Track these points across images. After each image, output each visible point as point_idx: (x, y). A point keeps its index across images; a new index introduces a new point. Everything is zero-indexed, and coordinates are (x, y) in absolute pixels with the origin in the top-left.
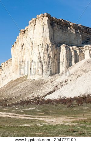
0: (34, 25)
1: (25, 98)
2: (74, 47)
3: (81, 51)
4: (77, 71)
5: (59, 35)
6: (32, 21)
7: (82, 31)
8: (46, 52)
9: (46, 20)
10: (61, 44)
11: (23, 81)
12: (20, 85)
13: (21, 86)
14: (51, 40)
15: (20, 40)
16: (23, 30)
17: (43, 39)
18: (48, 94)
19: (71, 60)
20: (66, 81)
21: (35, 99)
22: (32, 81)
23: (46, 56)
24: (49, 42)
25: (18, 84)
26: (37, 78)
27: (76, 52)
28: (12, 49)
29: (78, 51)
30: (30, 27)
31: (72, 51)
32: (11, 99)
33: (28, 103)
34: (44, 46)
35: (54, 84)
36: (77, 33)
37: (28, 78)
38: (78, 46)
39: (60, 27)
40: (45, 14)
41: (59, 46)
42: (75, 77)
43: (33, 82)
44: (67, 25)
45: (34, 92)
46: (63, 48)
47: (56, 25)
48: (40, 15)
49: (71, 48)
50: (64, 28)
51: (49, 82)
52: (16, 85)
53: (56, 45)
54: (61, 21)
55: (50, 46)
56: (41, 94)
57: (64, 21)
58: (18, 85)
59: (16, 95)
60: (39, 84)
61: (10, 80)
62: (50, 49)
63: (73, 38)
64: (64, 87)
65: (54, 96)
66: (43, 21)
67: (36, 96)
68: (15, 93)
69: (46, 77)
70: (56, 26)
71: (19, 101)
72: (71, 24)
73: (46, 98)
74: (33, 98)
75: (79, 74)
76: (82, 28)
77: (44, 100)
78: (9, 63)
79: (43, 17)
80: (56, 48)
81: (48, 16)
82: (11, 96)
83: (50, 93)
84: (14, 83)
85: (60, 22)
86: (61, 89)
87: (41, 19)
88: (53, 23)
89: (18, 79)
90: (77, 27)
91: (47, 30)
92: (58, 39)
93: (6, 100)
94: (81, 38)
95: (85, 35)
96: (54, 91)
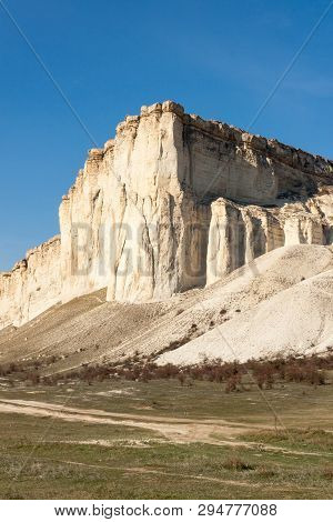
0: (131, 138)
1: (97, 360)
2: (253, 208)
3: (273, 222)
5: (210, 170)
6: (125, 123)
7: (277, 159)
8: (165, 220)
9: (168, 122)
10: (213, 197)
11: (92, 306)
12: (82, 317)
13: (85, 321)
14: (183, 188)
15: (88, 181)
16: (98, 151)
17: (158, 180)
18: (167, 349)
19: (241, 246)
20: (223, 312)
21: (127, 363)
22: (119, 307)
23: (166, 233)
24: (174, 188)
25: (78, 314)
26: (136, 297)
27: (256, 222)
28: (62, 207)
29: (264, 220)
30: (121, 143)
31: (245, 218)
32: (53, 360)
33: (104, 373)
34: (160, 202)
35: (187, 319)
36: (262, 164)
37: (109, 298)
38: (265, 206)
39: (212, 145)
40: (166, 104)
41: (208, 204)
42: (251, 299)
43: (122, 310)
44: (232, 139)
45: (126, 342)
46: (218, 209)
47: (200, 137)
48: (153, 107)
49: (243, 210)
50: (222, 149)
51: (173, 313)
52: (70, 317)
53: (198, 200)
54: (213, 127)
55: (178, 201)
56: (146, 349)
57: (225, 126)
58: (77, 319)
59: (71, 348)
60: (140, 317)
61: (52, 302)
62: (177, 210)
63: (249, 181)
64: (218, 327)
65: (186, 356)
66: (161, 126)
67: (130, 354)
68: (65, 342)
69: (165, 293)
70: (200, 143)
71: (77, 367)
72: (244, 137)
73: (161, 362)
74: (122, 359)
75: (263, 290)
76: (279, 151)
77: (154, 366)
78: (51, 249)
79: (161, 112)
80: (196, 208)
81: (176, 109)
82: (55, 352)
83: (174, 346)
84: (63, 311)
85: (211, 131)
86: (210, 334)
87: (153, 118)
88: (188, 132)
89: (76, 301)
90: (262, 148)
91: (171, 153)
92: (204, 183)
93: (37, 364)
94: (274, 182)
95: (288, 171)
96: (185, 340)
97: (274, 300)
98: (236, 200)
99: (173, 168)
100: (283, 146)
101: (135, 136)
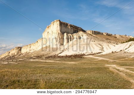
0: (53, 25)
1: (50, 55)
3: (73, 36)
5: (64, 29)
6: (52, 22)
7: (73, 27)
8: (58, 36)
9: (58, 22)
16: (48, 26)
17: (57, 31)
21: (54, 55)
24: (59, 32)
27: (70, 36)
28: (43, 34)
32: (43, 55)
33: (51, 57)
34: (57, 33)
36: (71, 28)
38: (72, 34)
41: (64, 34)
44: (67, 25)
46: (65, 34)
48: (56, 20)
49: (69, 34)
54: (64, 23)
55: (60, 33)
56: (57, 54)
57: (66, 23)
59: (46, 54)
62: (60, 35)
63: (69, 30)
65: (63, 54)
67: (54, 54)
70: (63, 25)
71: (47, 56)
72: (69, 24)
73: (59, 55)
77: (58, 56)
78: (41, 40)
80: (62, 34)
81: (59, 21)
82: (43, 54)
83: (60, 53)
86: (65, 52)
87: (56, 22)
88: (61, 24)
90: (71, 26)
91: (59, 27)
92: (63, 31)
94: (73, 31)
95: (74, 29)
98: (68, 33)
99: (59, 29)
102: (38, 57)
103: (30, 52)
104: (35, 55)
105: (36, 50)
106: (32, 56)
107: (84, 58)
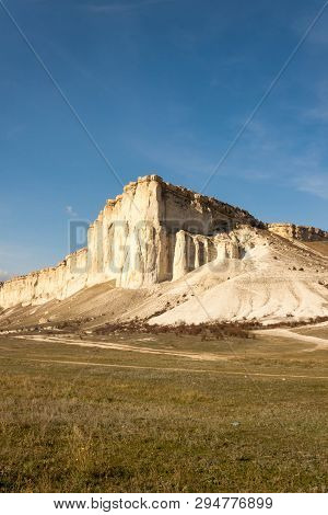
0: (131, 195)
1: (113, 321)
2: (200, 237)
3: (211, 244)
4: (204, 279)
5: (176, 215)
6: (129, 186)
7: (214, 209)
8: (150, 242)
9: (153, 186)
10: (177, 230)
11: (108, 290)
12: (101, 296)
13: (104, 298)
14: (161, 223)
15: (106, 217)
16: (112, 201)
17: (148, 220)
18: (153, 316)
19: (193, 258)
20: (185, 296)
21: (132, 322)
22: (123, 291)
23: (151, 250)
24: (156, 224)
26: (134, 285)
27: (201, 244)
28: (90, 232)
29: (206, 243)
30: (126, 198)
31: (196, 243)
32: (88, 320)
33: (119, 327)
34: (148, 231)
35: (164, 299)
36: (205, 211)
37: (117, 285)
38: (207, 235)
39: (177, 200)
40: (153, 176)
41: (174, 234)
42: (200, 289)
43: (125, 292)
44: (189, 196)
45: (130, 311)
46: (180, 236)
47: (171, 196)
48: (145, 178)
49: (194, 237)
50: (183, 202)
51: (155, 296)
52: (95, 295)
53: (169, 230)
54: (179, 190)
55: (158, 231)
56: (142, 315)
57: (185, 190)
58: (96, 298)
59: (97, 313)
60: (136, 297)
61: (82, 286)
62: (157, 236)
64: (182, 305)
66: (149, 189)
67: (132, 318)
68: (93, 310)
69: (149, 283)
70: (171, 199)
71: (103, 324)
72: (196, 196)
73: (151, 322)
74: (129, 320)
75: (206, 284)
76: (215, 204)
77: (146, 326)
78: (81, 255)
80: (168, 235)
81: (158, 179)
82: (87, 315)
83: (157, 314)
84: (91, 292)
85: (177, 192)
86: (177, 308)
87: (145, 184)
88: (165, 193)
89: (97, 286)
90: (205, 202)
91: (155, 205)
93: (78, 322)
95: (219, 216)
96: (164, 311)
97: (213, 289)
98: (189, 231)
99: (156, 213)
100: (217, 201)
101: (134, 194)
102: (66, 324)
103: (34, 303)
104: (51, 318)
105: (59, 298)
106: (42, 321)
107: (254, 336)
